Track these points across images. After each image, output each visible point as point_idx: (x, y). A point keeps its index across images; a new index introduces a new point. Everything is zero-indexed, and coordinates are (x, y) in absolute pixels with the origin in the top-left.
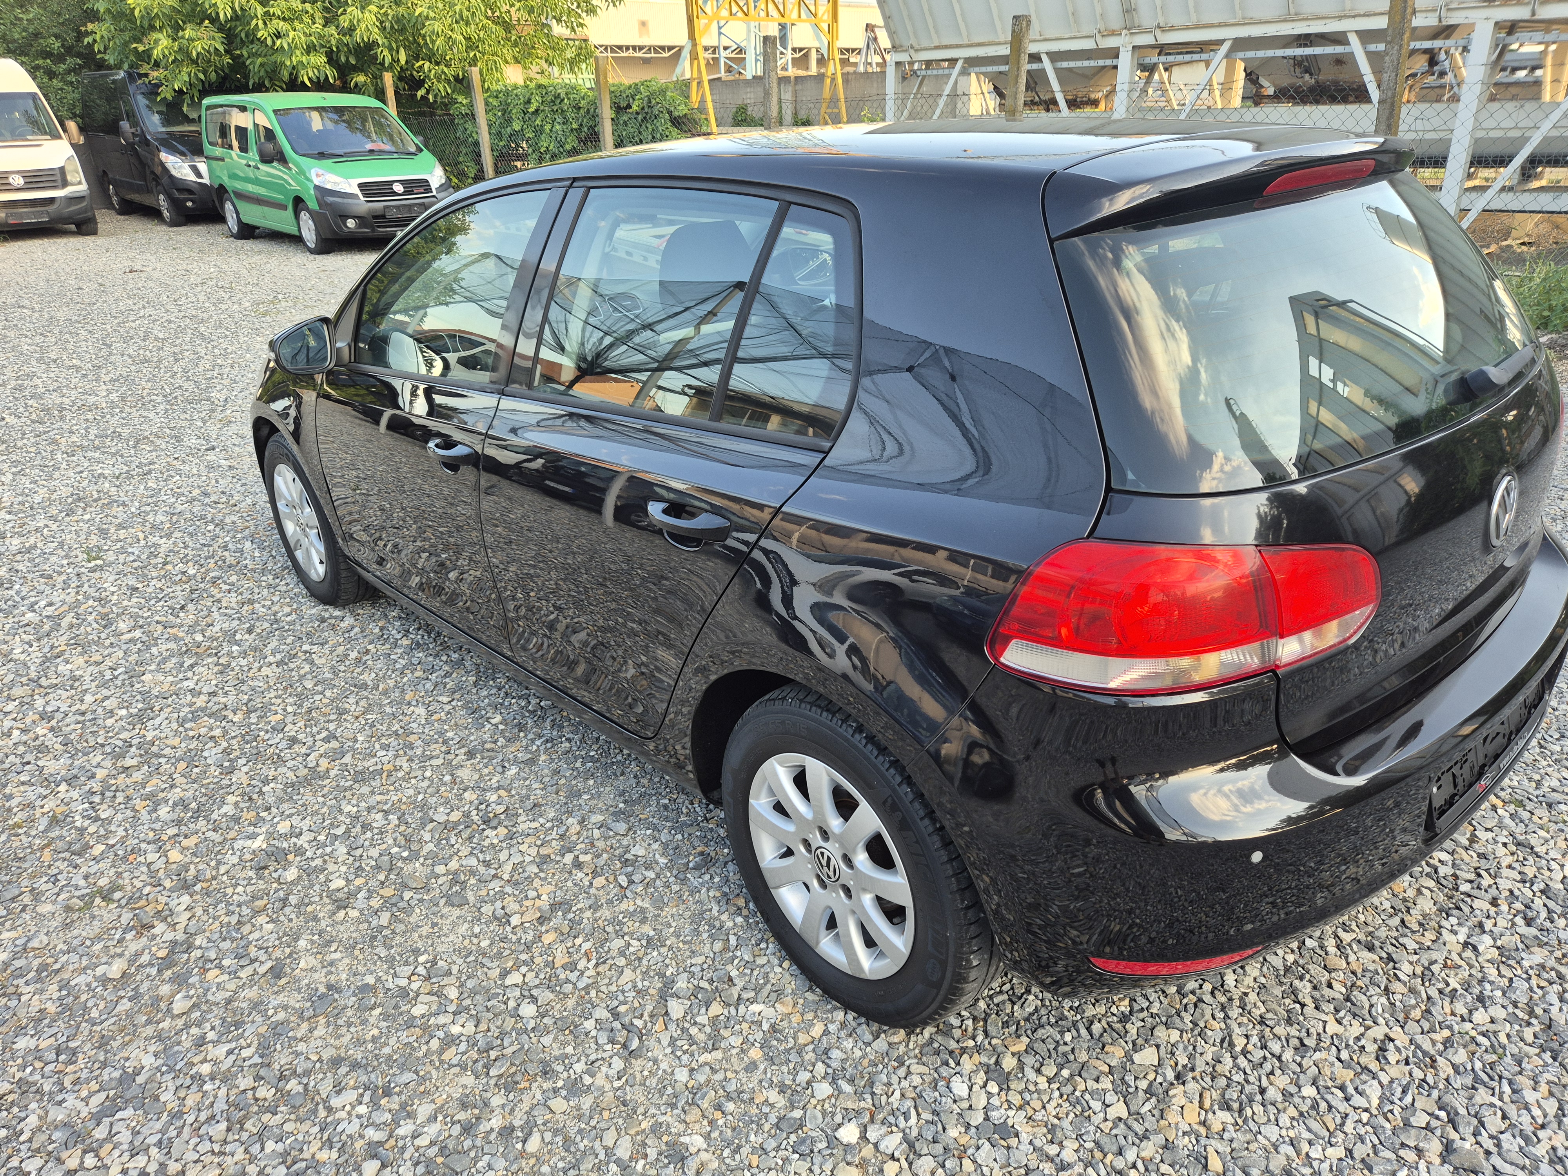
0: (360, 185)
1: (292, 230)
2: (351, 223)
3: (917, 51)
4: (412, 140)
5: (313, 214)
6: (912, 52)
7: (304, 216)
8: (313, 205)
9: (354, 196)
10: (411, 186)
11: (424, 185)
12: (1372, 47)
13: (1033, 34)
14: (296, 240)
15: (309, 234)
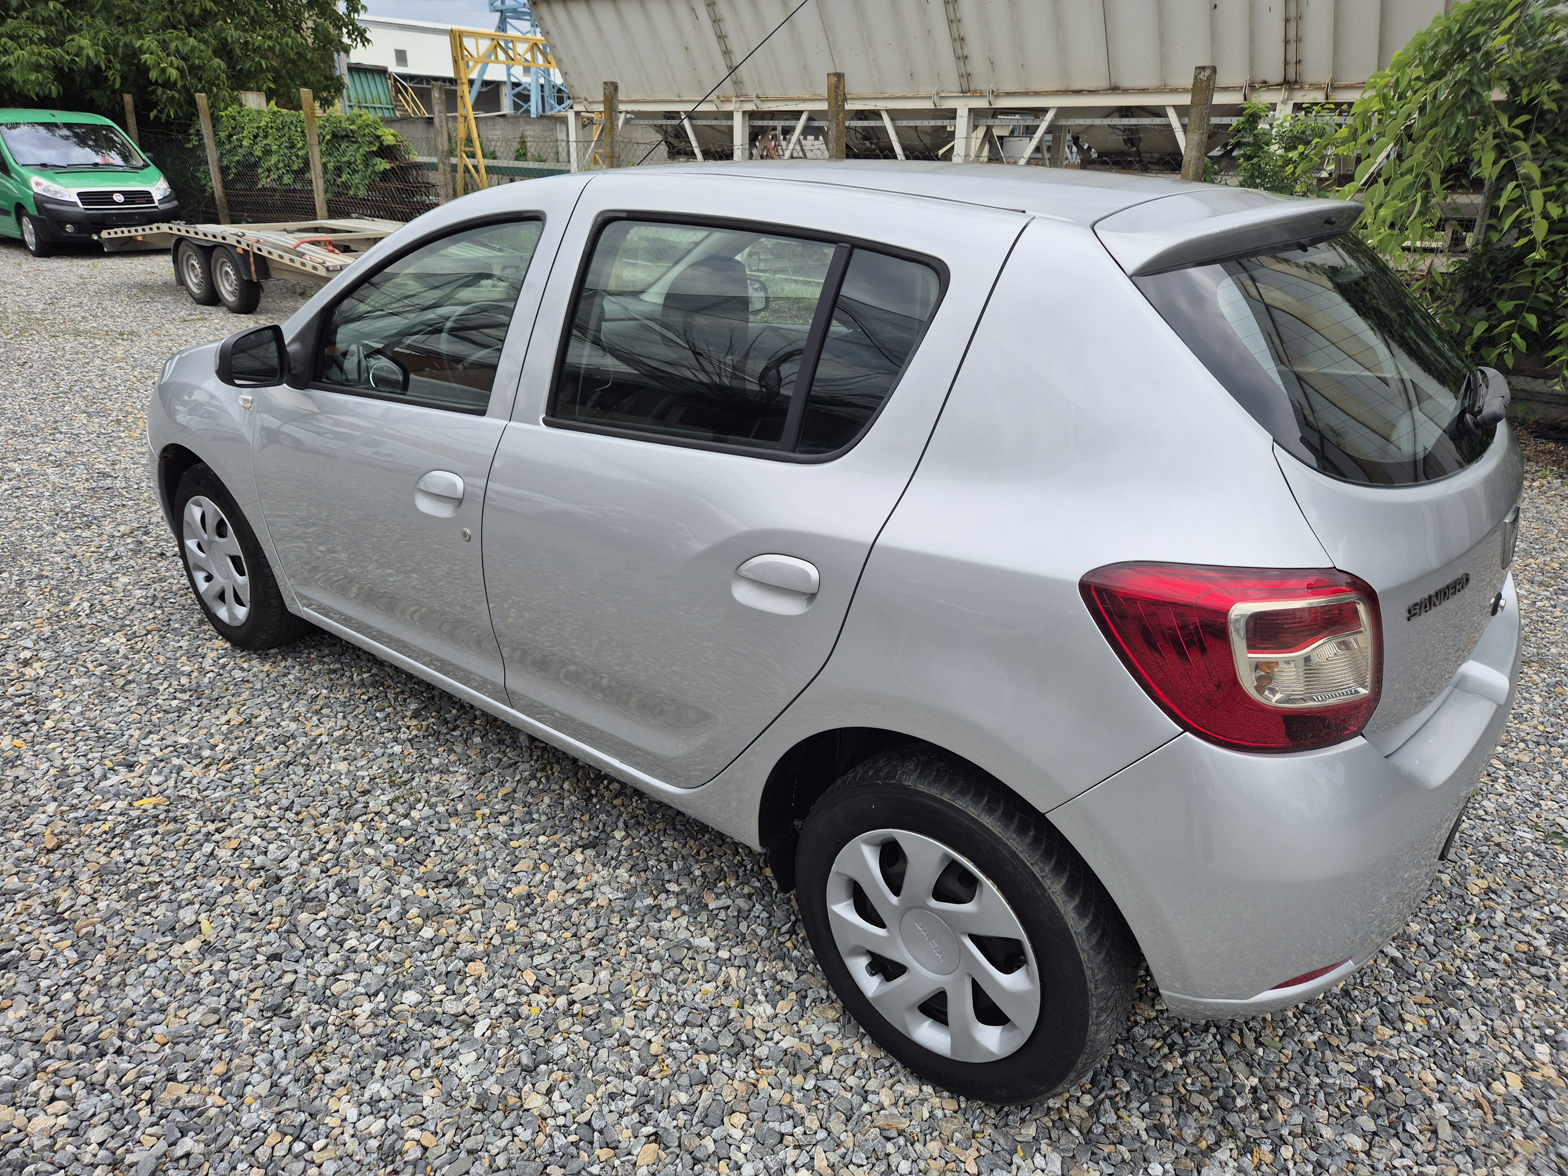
0: (79, 194)
1: (15, 234)
2: (69, 228)
3: (590, 103)
4: (140, 157)
5: (33, 219)
6: (586, 103)
7: (25, 220)
8: (32, 210)
9: (74, 204)
10: (131, 197)
11: (147, 196)
12: (899, 123)
13: (621, 96)
14: (18, 244)
15: (30, 239)
